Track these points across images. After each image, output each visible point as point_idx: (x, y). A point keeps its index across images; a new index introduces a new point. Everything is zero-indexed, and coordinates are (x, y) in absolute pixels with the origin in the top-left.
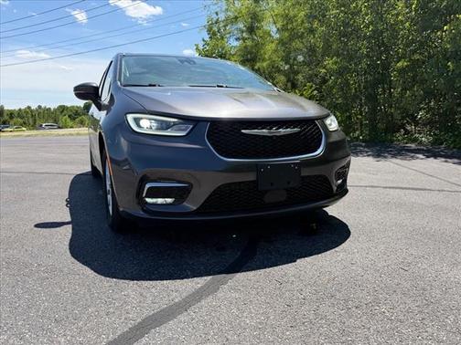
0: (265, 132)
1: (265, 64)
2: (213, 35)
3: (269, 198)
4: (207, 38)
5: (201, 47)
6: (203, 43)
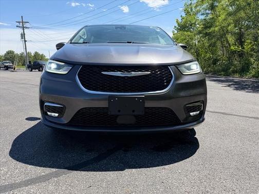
0: (118, 74)
1: (216, 29)
2: (188, 13)
3: (120, 121)
4: (184, 15)
5: (180, 21)
6: (181, 18)
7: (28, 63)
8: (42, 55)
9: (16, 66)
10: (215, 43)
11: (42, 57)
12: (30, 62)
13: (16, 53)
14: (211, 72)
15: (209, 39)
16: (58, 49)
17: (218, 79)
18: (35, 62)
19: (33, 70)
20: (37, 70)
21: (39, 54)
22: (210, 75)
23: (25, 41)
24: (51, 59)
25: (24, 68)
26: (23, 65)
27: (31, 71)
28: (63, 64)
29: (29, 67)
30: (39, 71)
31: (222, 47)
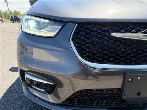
7: (11, 18)
8: (19, 12)
9: (3, 20)
11: (19, 13)
12: (12, 17)
13: (2, 11)
16: (31, 4)
18: (15, 17)
19: (14, 22)
20: (17, 22)
21: (17, 12)
23: (7, 3)
24: (28, 14)
25: (9, 21)
26: (8, 19)
27: (13, 22)
28: (47, 21)
29: (11, 20)
30: (18, 22)
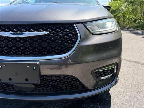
10: (136, 8)
14: (132, 27)
15: (132, 6)
17: (137, 32)
22: (131, 29)
31: (141, 11)
